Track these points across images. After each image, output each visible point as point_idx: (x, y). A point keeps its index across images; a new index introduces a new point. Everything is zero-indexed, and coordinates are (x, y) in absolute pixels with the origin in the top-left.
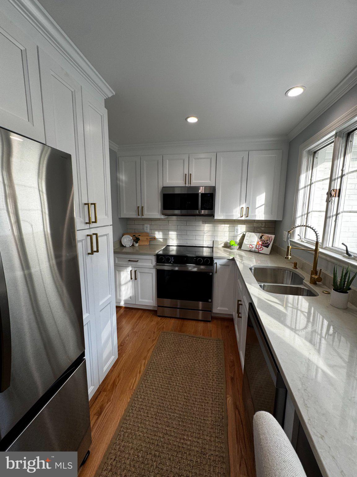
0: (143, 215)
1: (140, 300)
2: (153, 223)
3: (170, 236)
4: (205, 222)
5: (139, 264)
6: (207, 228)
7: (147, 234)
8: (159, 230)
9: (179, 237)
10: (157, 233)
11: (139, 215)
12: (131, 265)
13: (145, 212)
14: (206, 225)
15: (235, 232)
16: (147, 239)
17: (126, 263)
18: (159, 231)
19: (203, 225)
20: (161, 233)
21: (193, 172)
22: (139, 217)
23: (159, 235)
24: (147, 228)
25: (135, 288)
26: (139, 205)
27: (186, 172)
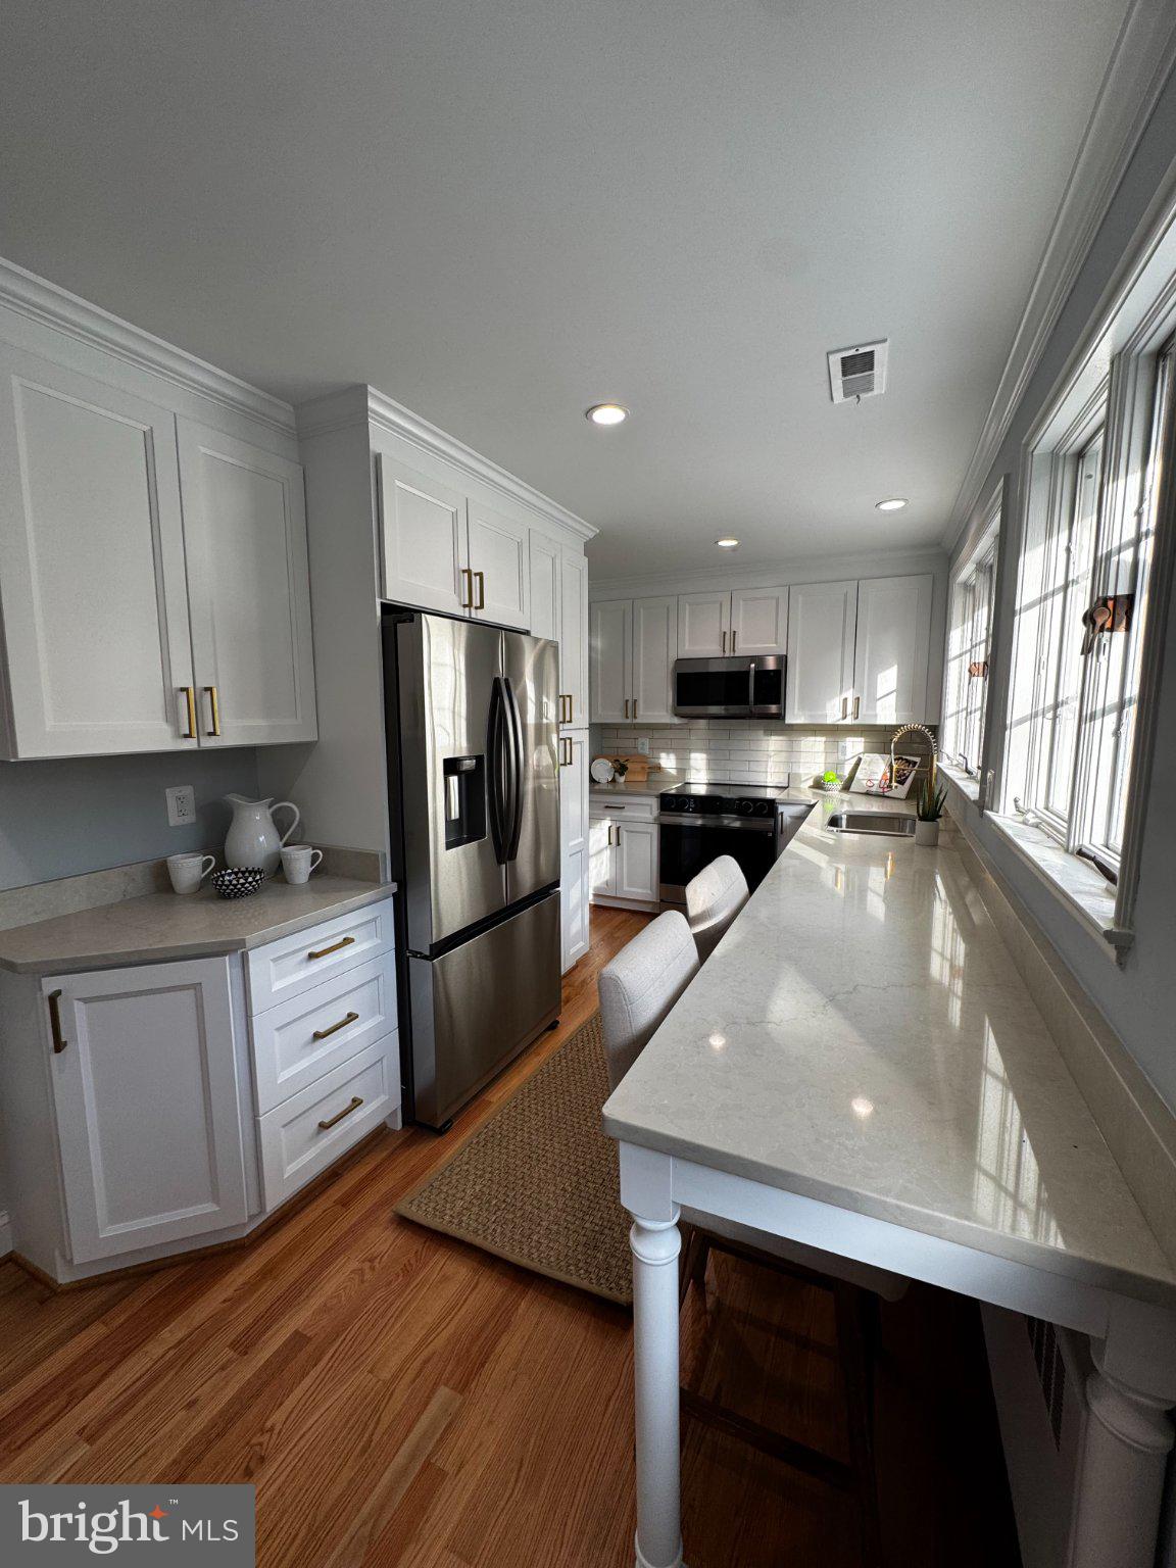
0: (635, 717)
1: (626, 888)
2: (657, 735)
3: (692, 763)
4: (770, 732)
5: (624, 813)
6: (773, 744)
7: (643, 759)
8: (668, 750)
9: (712, 765)
10: (663, 755)
11: (627, 717)
12: (610, 816)
13: (641, 711)
14: (773, 738)
15: (840, 754)
16: (643, 768)
17: (600, 812)
18: (668, 753)
19: (766, 738)
20: (672, 757)
21: (740, 627)
22: (629, 721)
23: (668, 762)
24: (644, 745)
25: (617, 861)
26: (628, 697)
27: (726, 628)
